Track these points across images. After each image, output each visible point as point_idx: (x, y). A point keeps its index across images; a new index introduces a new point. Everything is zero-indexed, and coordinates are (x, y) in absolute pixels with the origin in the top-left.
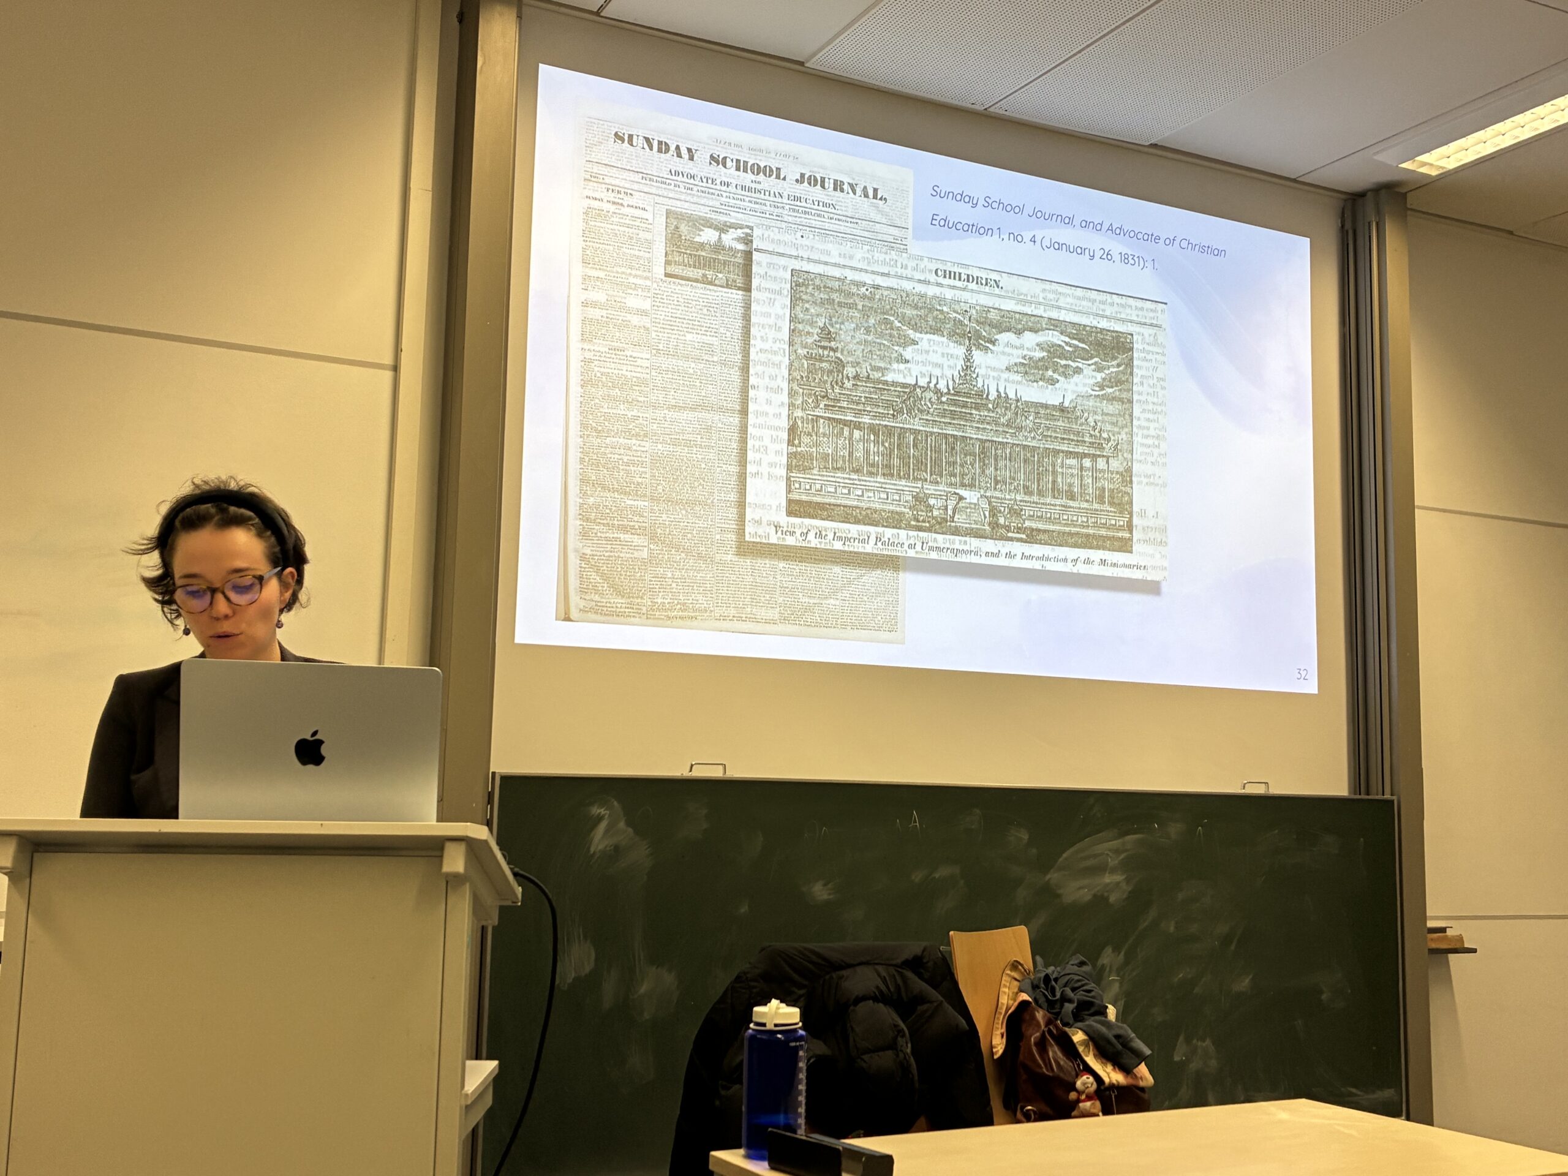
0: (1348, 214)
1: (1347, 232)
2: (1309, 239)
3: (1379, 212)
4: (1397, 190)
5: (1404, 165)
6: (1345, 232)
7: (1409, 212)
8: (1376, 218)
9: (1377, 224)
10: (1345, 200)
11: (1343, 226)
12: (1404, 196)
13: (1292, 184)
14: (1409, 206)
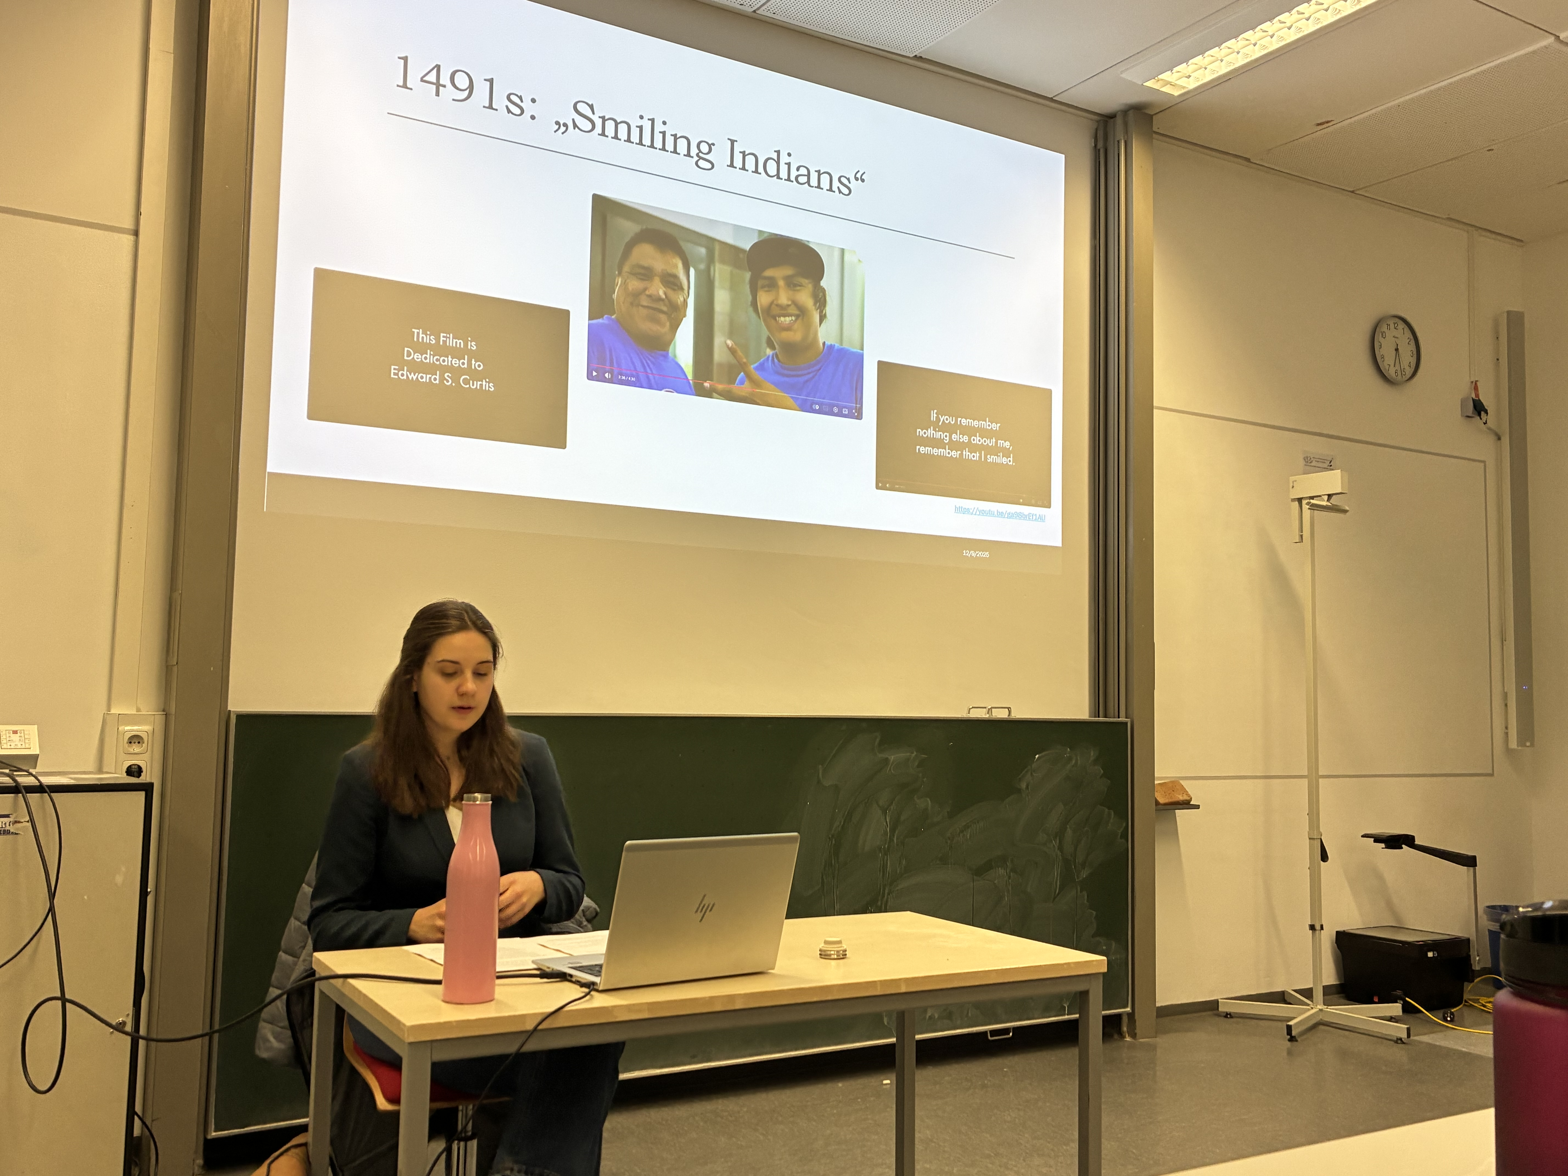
0: (1101, 134)
1: (1099, 150)
2: (1064, 156)
3: (1126, 132)
4: (1144, 111)
5: (1147, 84)
6: (1098, 151)
7: (1154, 135)
8: (1124, 136)
9: (1126, 143)
10: (1098, 121)
11: (1096, 146)
12: (1151, 117)
13: (1047, 103)
14: (1155, 129)
